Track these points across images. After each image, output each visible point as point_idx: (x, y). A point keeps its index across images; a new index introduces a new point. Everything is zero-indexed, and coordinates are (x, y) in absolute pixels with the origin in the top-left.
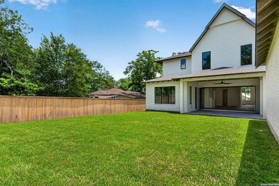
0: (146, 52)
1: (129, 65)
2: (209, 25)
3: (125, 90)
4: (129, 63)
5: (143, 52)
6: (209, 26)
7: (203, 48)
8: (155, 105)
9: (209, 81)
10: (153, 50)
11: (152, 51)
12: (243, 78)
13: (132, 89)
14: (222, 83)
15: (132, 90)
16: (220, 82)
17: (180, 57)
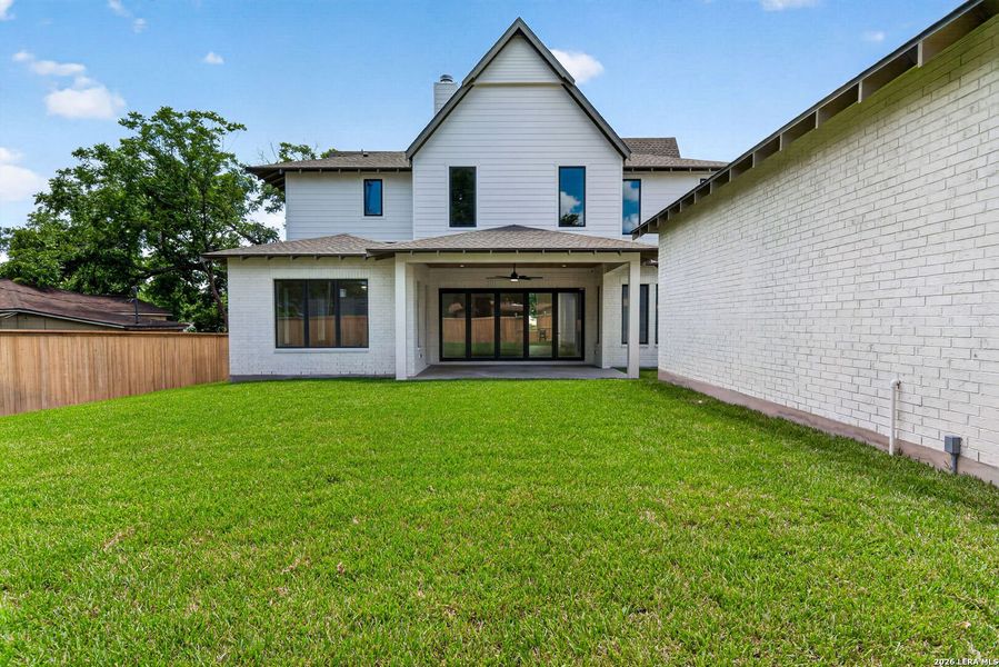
0: (181, 116)
1: (76, 163)
2: (473, 76)
3: (43, 289)
4: (80, 153)
5: (165, 114)
6: (473, 80)
7: (453, 150)
8: (275, 353)
9: (468, 266)
10: (220, 115)
11: (211, 116)
12: (559, 265)
13: (79, 284)
14: (514, 276)
15: (78, 289)
16: (509, 272)
17: (363, 170)
